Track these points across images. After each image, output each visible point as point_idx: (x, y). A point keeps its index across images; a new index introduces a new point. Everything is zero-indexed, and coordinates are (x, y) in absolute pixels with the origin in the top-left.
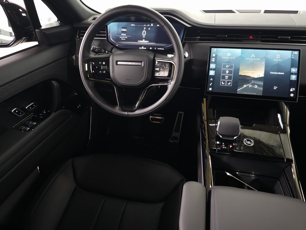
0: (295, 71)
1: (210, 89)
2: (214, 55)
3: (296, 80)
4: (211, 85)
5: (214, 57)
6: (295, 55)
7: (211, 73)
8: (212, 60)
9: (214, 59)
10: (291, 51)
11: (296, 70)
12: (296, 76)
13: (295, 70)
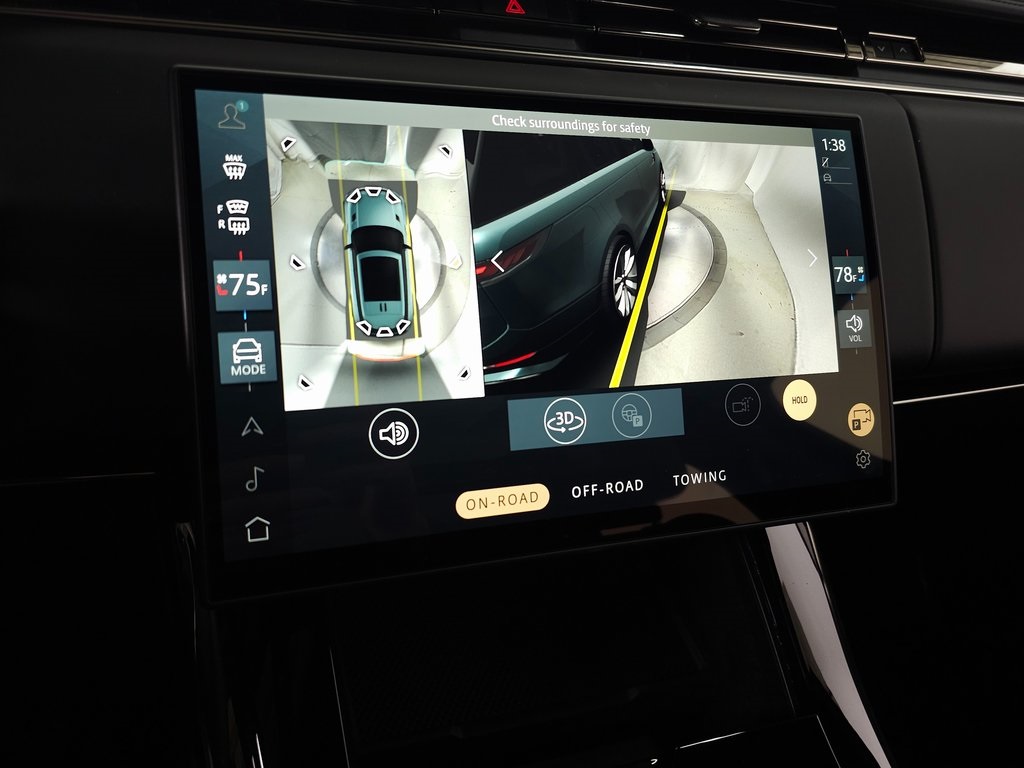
0: (853, 278)
1: (258, 529)
2: (235, 167)
3: (870, 345)
4: (252, 485)
5: (235, 189)
6: (835, 157)
7: (237, 359)
8: (226, 215)
9: (238, 206)
10: (809, 131)
11: (861, 270)
12: (866, 312)
13: (855, 272)
